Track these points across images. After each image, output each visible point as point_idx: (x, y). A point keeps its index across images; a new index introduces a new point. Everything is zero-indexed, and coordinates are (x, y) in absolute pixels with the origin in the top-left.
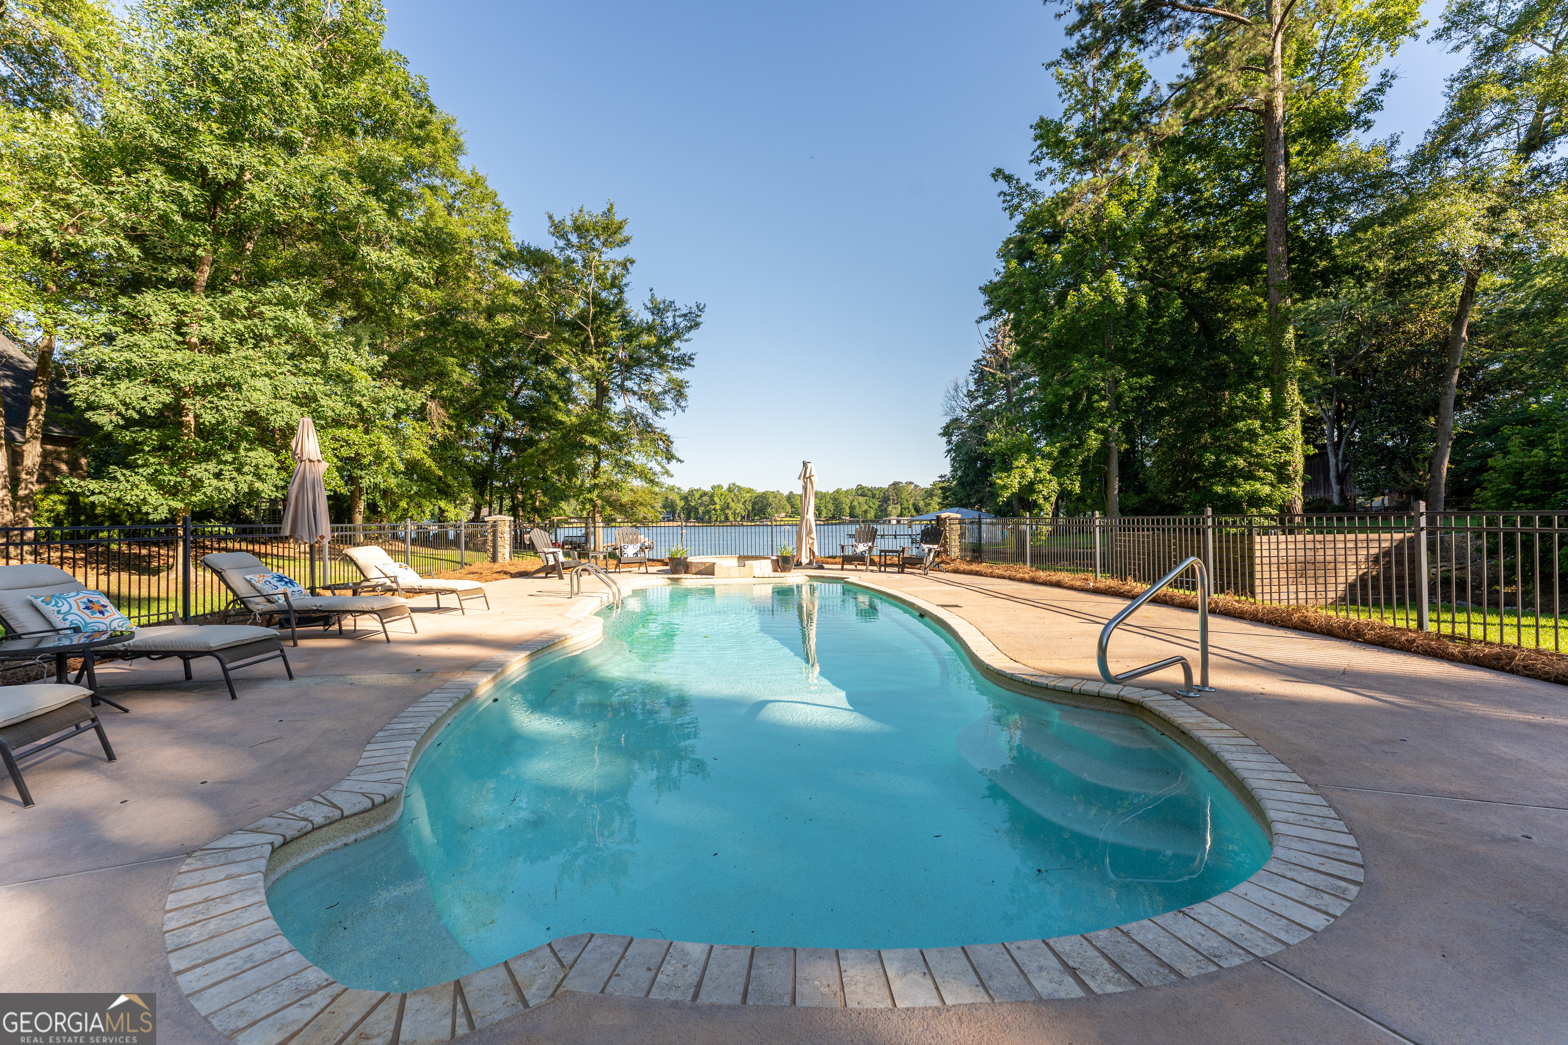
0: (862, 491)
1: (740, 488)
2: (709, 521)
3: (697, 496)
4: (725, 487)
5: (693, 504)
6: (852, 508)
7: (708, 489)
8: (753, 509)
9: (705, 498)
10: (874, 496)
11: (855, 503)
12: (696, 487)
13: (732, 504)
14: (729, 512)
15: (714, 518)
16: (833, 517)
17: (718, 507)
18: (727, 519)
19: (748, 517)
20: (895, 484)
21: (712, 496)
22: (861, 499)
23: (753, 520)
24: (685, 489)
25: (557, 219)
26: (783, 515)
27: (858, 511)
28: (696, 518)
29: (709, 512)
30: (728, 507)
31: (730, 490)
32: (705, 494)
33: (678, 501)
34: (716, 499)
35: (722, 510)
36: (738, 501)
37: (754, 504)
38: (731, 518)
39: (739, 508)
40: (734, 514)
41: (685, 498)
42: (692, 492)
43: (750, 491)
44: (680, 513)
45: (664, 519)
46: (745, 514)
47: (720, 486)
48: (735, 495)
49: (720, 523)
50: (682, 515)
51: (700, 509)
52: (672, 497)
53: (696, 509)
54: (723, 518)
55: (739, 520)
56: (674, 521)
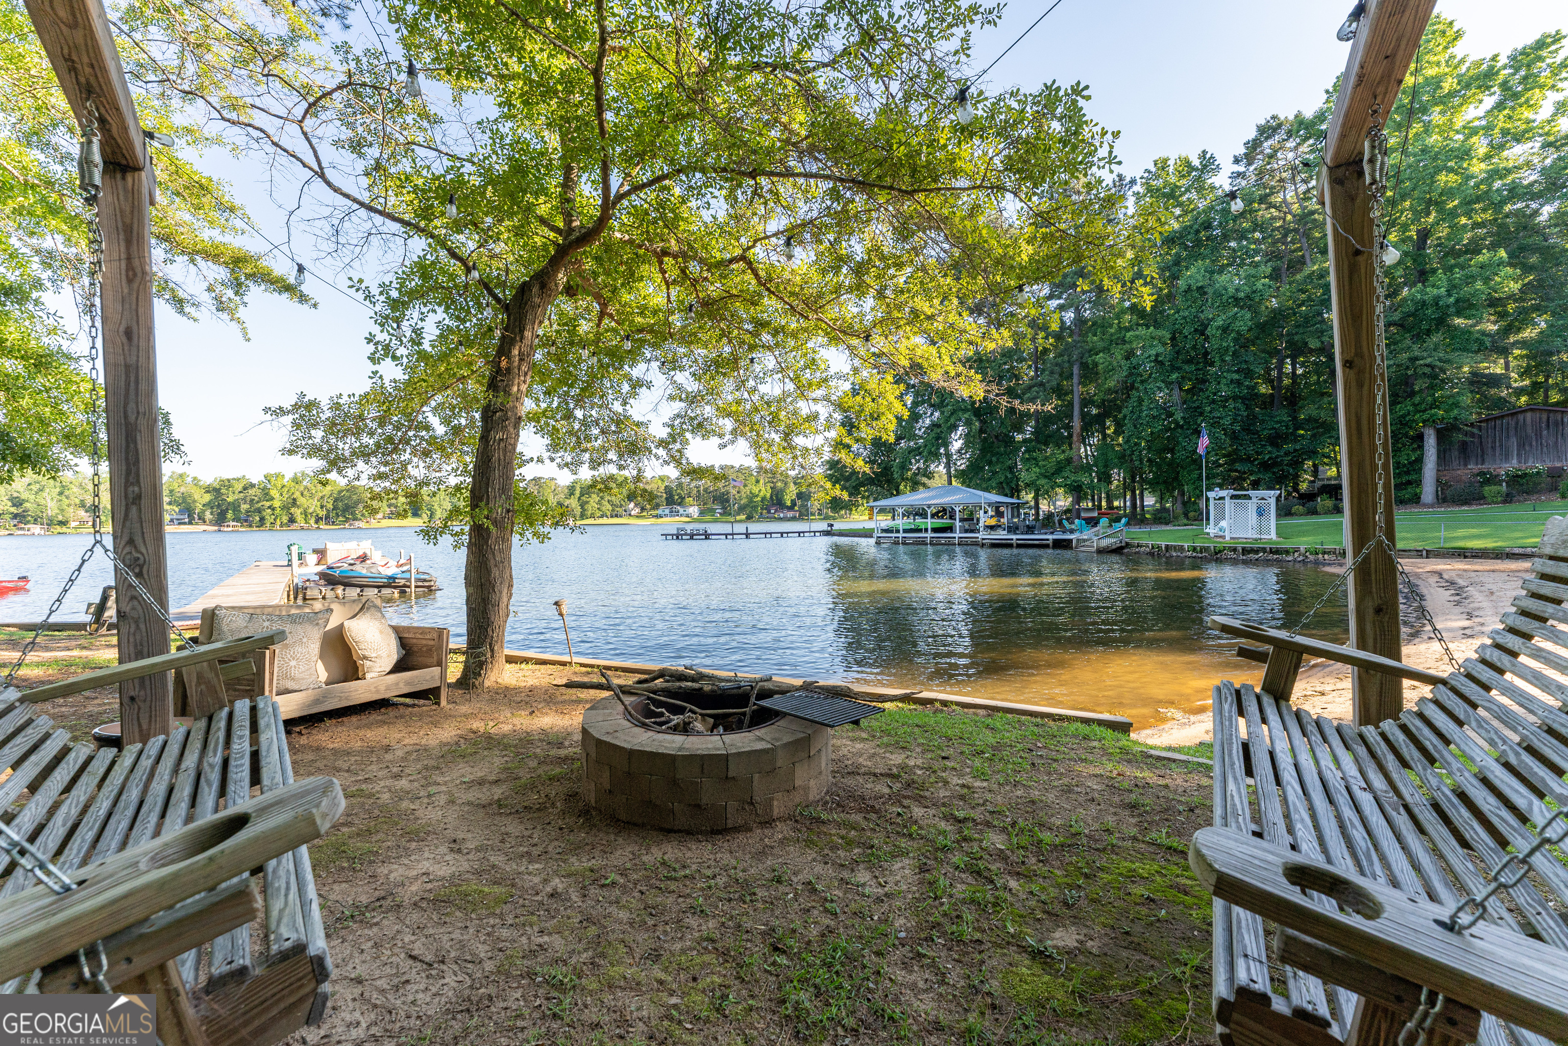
3: (239, 487)
4: (289, 476)
5: (230, 499)
7: (256, 478)
8: (335, 508)
9: (252, 492)
12: (239, 475)
13: (301, 501)
14: (297, 512)
15: (269, 519)
17: (277, 504)
18: (292, 520)
19: (328, 519)
23: (333, 523)
26: (380, 516)
28: (237, 519)
29: (259, 510)
31: (296, 480)
32: (252, 486)
34: (274, 493)
35: (283, 508)
36: (312, 496)
37: (336, 500)
38: (300, 518)
39: (313, 505)
40: (305, 513)
41: (215, 491)
42: (228, 484)
44: (203, 512)
45: (172, 520)
46: (322, 513)
47: (277, 476)
48: (306, 488)
49: (281, 525)
50: (208, 516)
51: (244, 507)
52: (182, 489)
53: (235, 506)
54: (285, 519)
55: (312, 521)
56: (190, 523)
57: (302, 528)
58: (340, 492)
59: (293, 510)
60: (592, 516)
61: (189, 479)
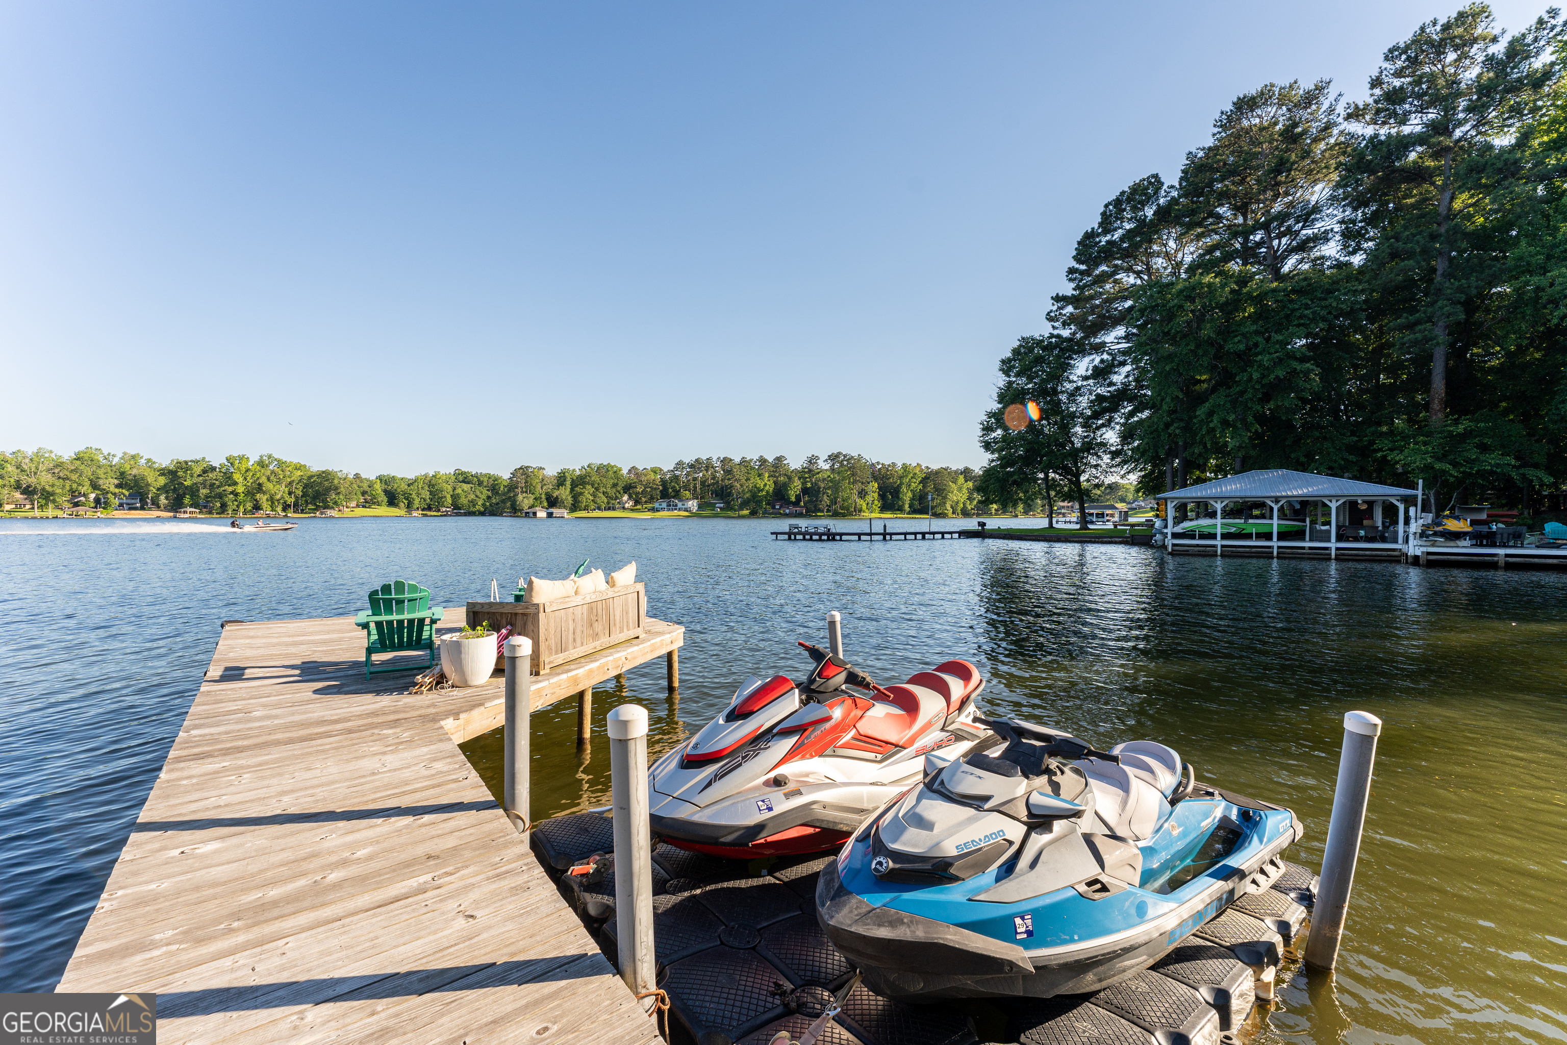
0: (464, 478)
1: (280, 463)
3: (198, 470)
4: (253, 459)
5: (188, 483)
6: (455, 497)
7: (217, 461)
8: (304, 495)
9: (212, 475)
10: (480, 483)
11: (459, 491)
13: (268, 486)
14: (263, 498)
15: (232, 506)
16: (429, 508)
17: (240, 489)
18: (257, 507)
19: (296, 507)
20: (523, 471)
22: (466, 487)
23: (302, 511)
26: (353, 504)
27: (463, 501)
28: (196, 505)
29: (220, 496)
31: (261, 464)
32: (213, 469)
34: (237, 477)
35: (250, 493)
36: (279, 482)
37: (306, 486)
38: (265, 505)
39: (280, 491)
40: (272, 500)
41: (172, 474)
42: (185, 466)
43: (298, 468)
44: (158, 496)
45: (121, 505)
46: (291, 500)
47: (241, 458)
48: (273, 472)
49: (245, 512)
50: (163, 500)
51: (204, 492)
52: (134, 472)
53: (193, 491)
54: (249, 506)
55: (279, 509)
56: (142, 508)
57: (268, 516)
58: (312, 477)
59: (258, 496)
60: (586, 509)
61: (143, 461)
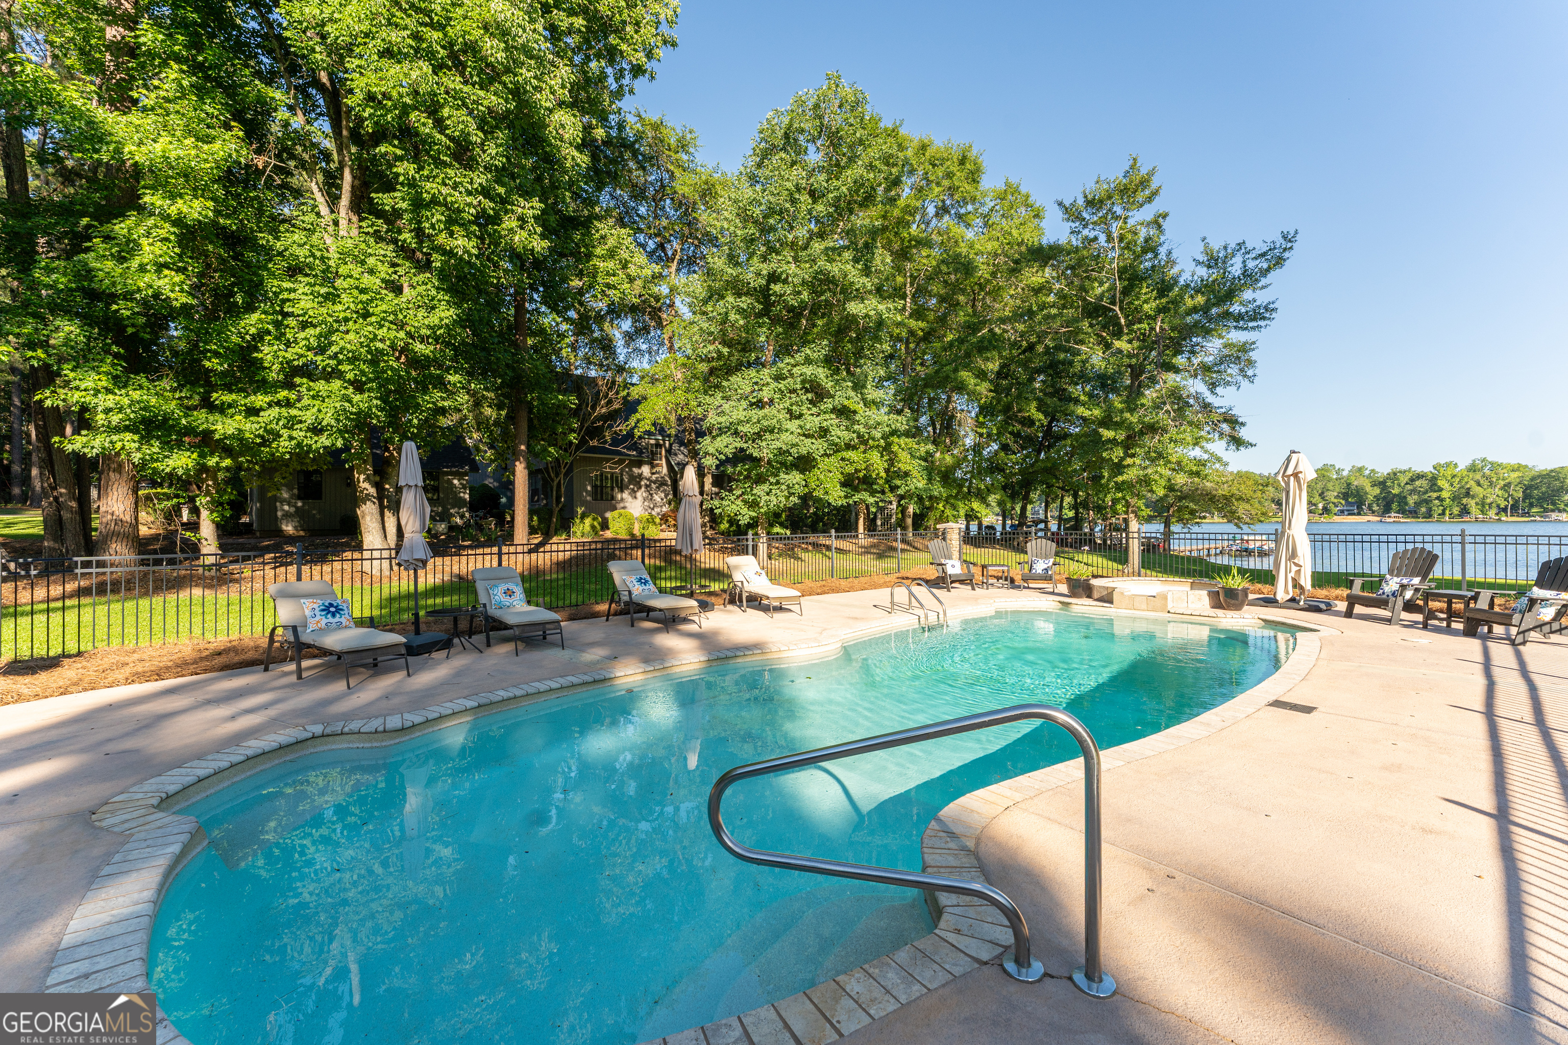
2: (1429, 515)
21: (1433, 480)
24: (1383, 470)
25: (1067, 203)
30: (1468, 494)
33: (1368, 488)
